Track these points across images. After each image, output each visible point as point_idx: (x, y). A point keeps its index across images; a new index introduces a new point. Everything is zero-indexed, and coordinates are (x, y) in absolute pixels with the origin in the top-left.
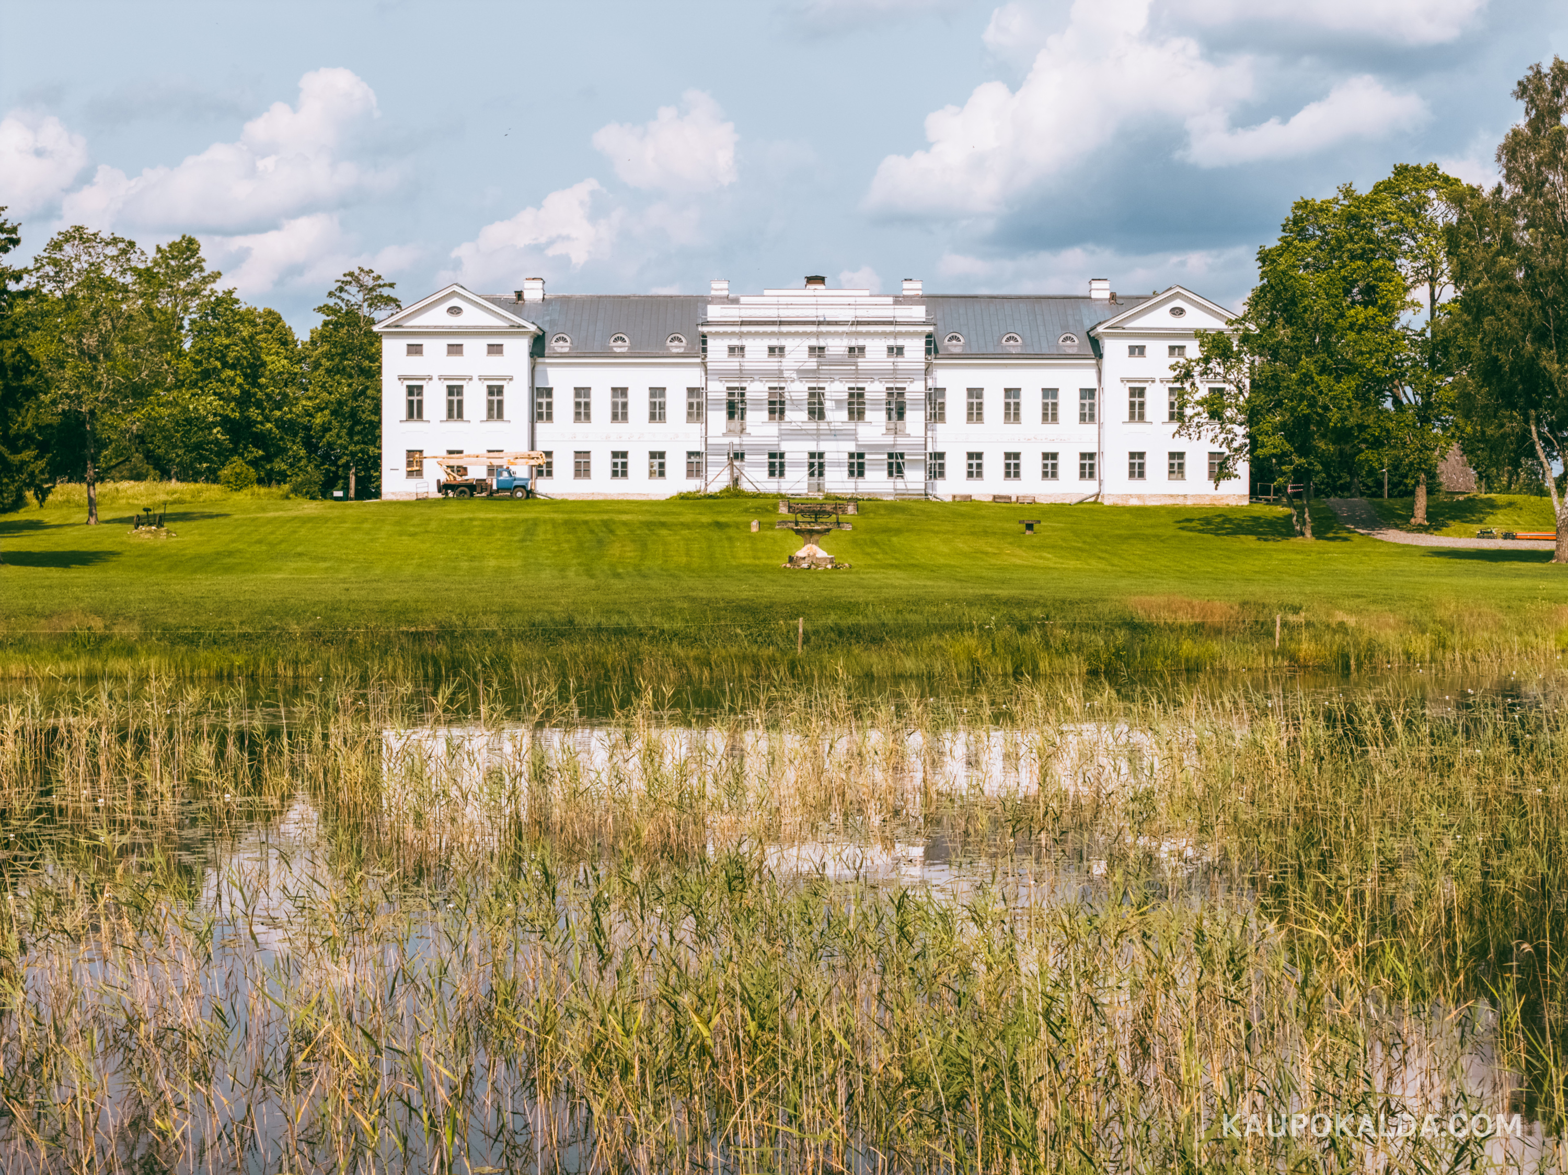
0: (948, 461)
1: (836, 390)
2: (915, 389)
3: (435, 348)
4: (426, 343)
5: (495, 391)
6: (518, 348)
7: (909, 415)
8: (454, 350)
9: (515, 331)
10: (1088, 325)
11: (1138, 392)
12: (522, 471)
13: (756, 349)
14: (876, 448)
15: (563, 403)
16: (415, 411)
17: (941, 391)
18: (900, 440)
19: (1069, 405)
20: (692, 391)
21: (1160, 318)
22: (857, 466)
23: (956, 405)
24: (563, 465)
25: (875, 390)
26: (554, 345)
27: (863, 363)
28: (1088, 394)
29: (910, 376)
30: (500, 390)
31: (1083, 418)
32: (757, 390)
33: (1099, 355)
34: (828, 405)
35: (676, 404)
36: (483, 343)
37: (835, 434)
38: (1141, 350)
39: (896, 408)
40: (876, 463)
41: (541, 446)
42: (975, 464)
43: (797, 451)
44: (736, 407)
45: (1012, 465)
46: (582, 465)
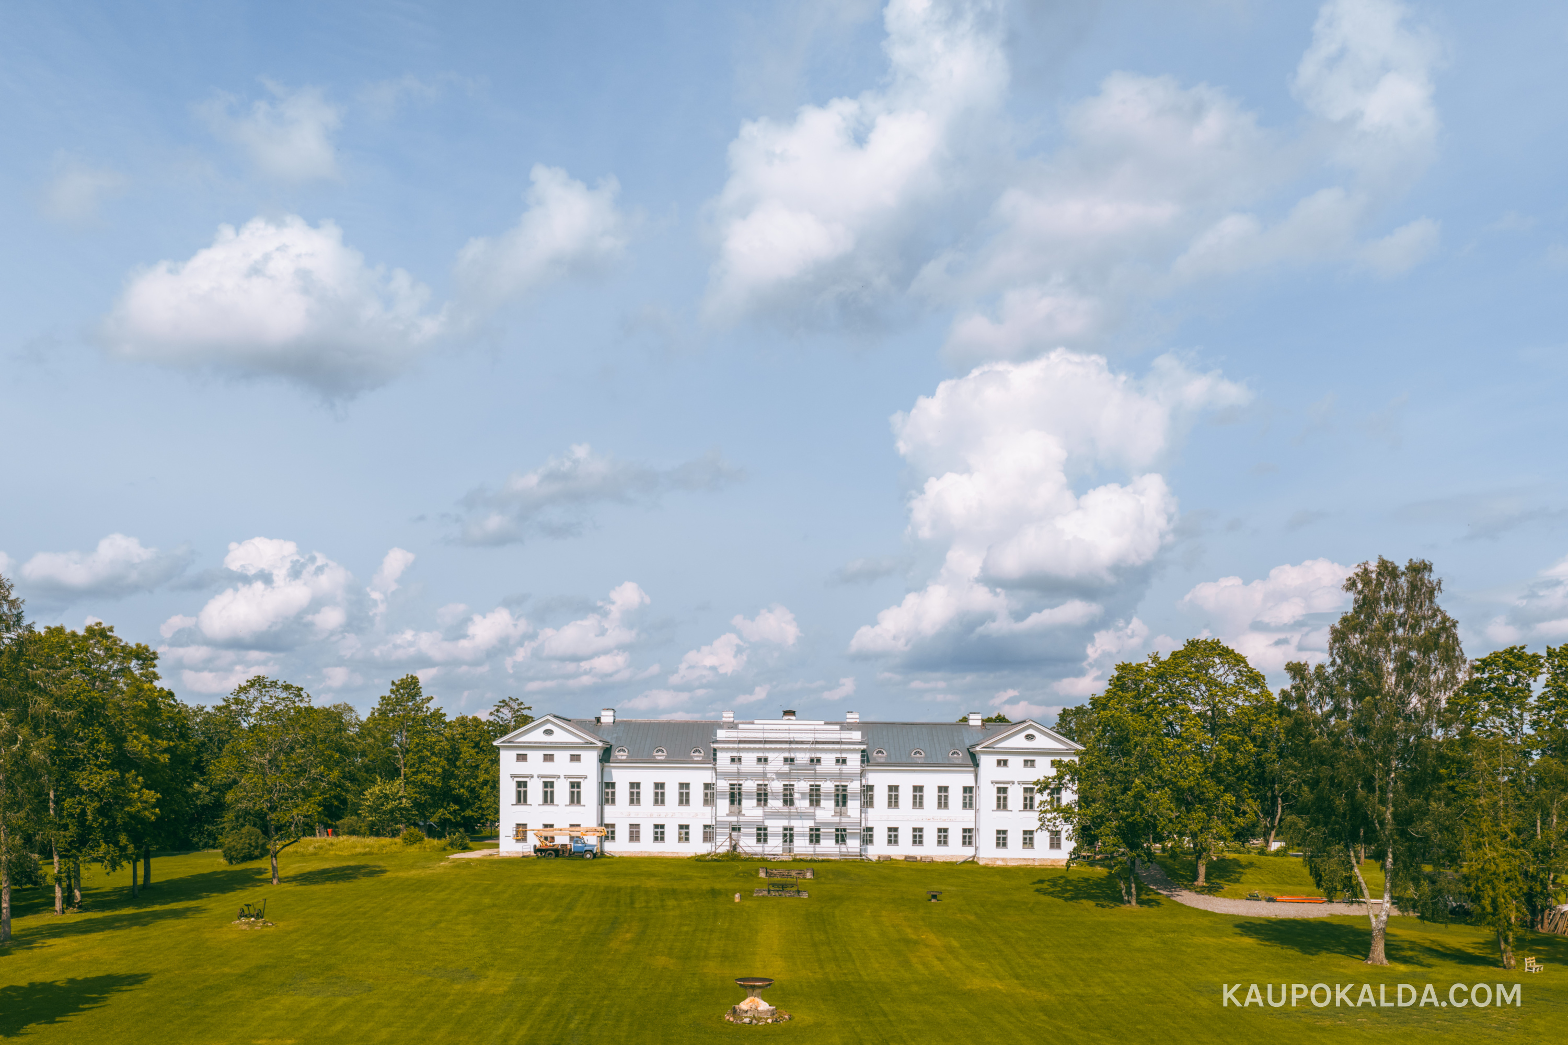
0: (875, 833)
1: (802, 786)
2: (854, 786)
3: (535, 757)
4: (529, 753)
5: (575, 785)
6: (590, 759)
7: (849, 803)
8: (548, 758)
9: (588, 746)
10: (968, 743)
11: (1002, 790)
12: (592, 840)
13: (749, 760)
14: (828, 825)
15: (622, 793)
16: (522, 798)
17: (870, 788)
18: (844, 820)
19: (956, 797)
20: (707, 786)
21: (1019, 741)
22: (815, 836)
23: (881, 796)
24: (622, 833)
25: (828, 786)
26: (620, 755)
27: (819, 768)
28: (968, 790)
29: (851, 776)
30: (578, 785)
31: (965, 806)
32: (749, 786)
33: (976, 765)
34: (796, 796)
35: (697, 793)
36: (567, 754)
37: (801, 815)
38: (1005, 762)
39: (841, 798)
40: (828, 835)
41: (607, 821)
42: (893, 836)
43: (775, 826)
44: (735, 797)
45: (918, 837)
46: (635, 833)
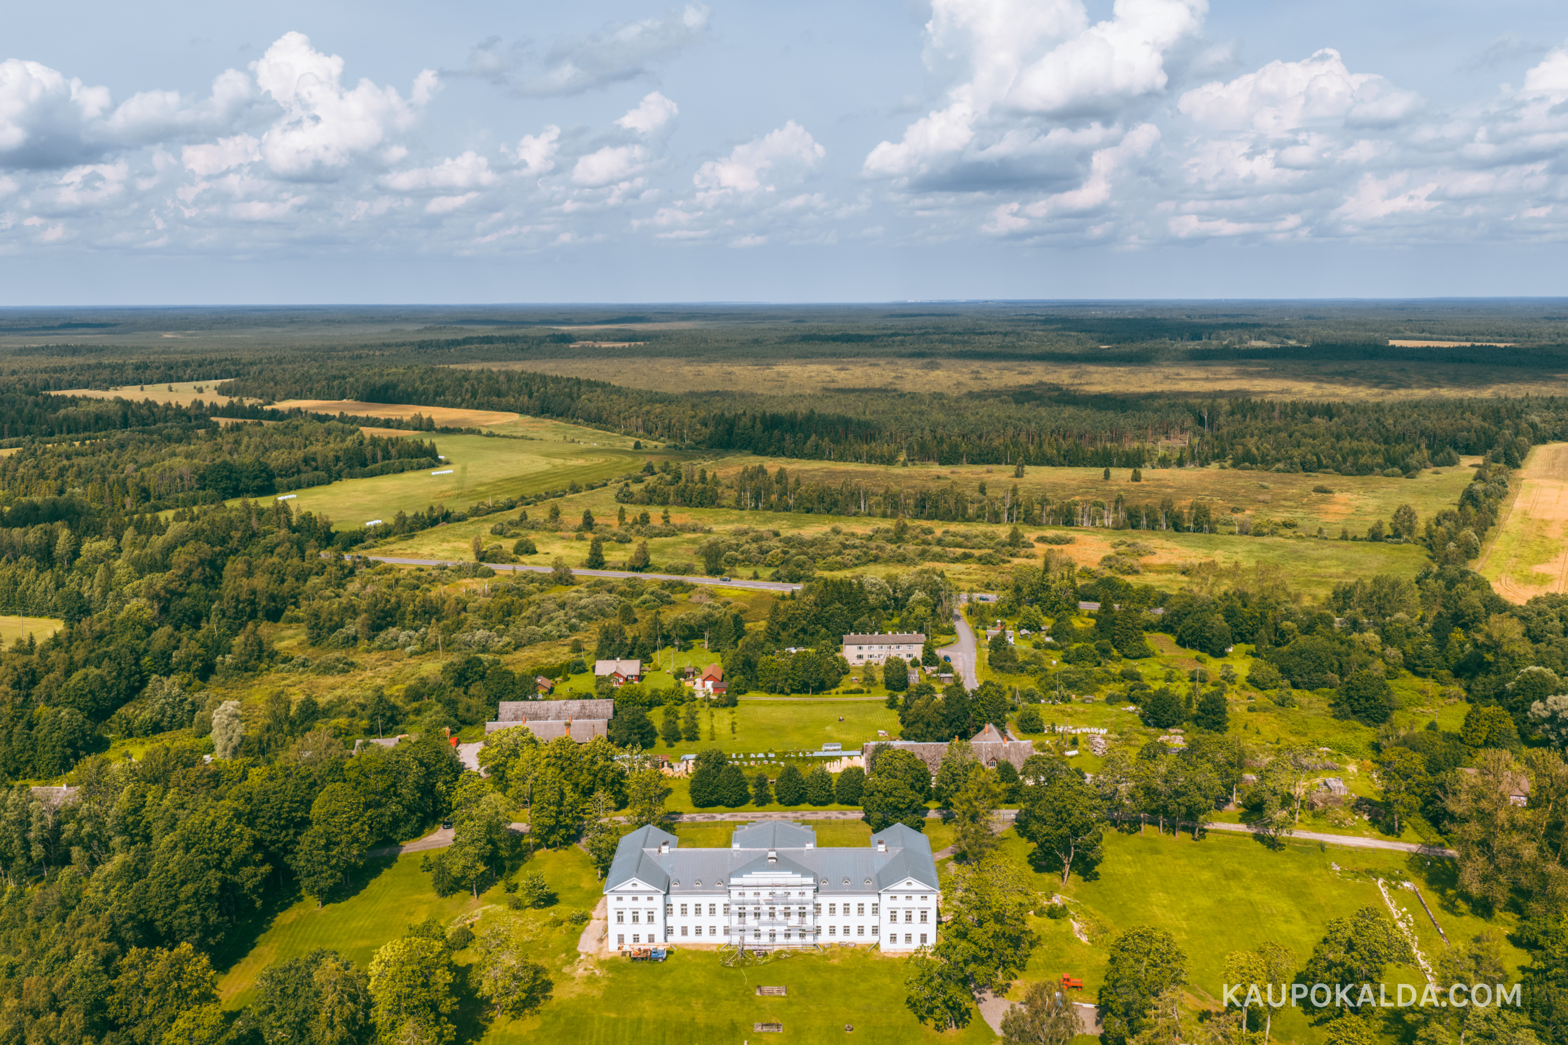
0: (822, 931)
1: (780, 908)
2: (809, 906)
3: (627, 898)
4: (624, 897)
6: (659, 897)
7: (807, 915)
8: (635, 899)
9: (657, 889)
11: (894, 912)
13: (749, 895)
14: (795, 928)
15: (677, 909)
16: (620, 919)
17: (819, 906)
18: (804, 925)
19: (868, 909)
20: (725, 906)
21: (903, 886)
22: (788, 935)
23: (825, 909)
24: (677, 932)
25: (794, 908)
26: (675, 890)
27: (789, 898)
28: (875, 907)
29: (807, 902)
30: (652, 913)
31: (873, 915)
32: (750, 908)
33: (879, 896)
34: (777, 913)
35: (720, 909)
36: (645, 897)
37: (780, 924)
40: (795, 934)
41: (669, 925)
43: (765, 929)
44: (742, 914)
45: (847, 931)
46: (684, 931)
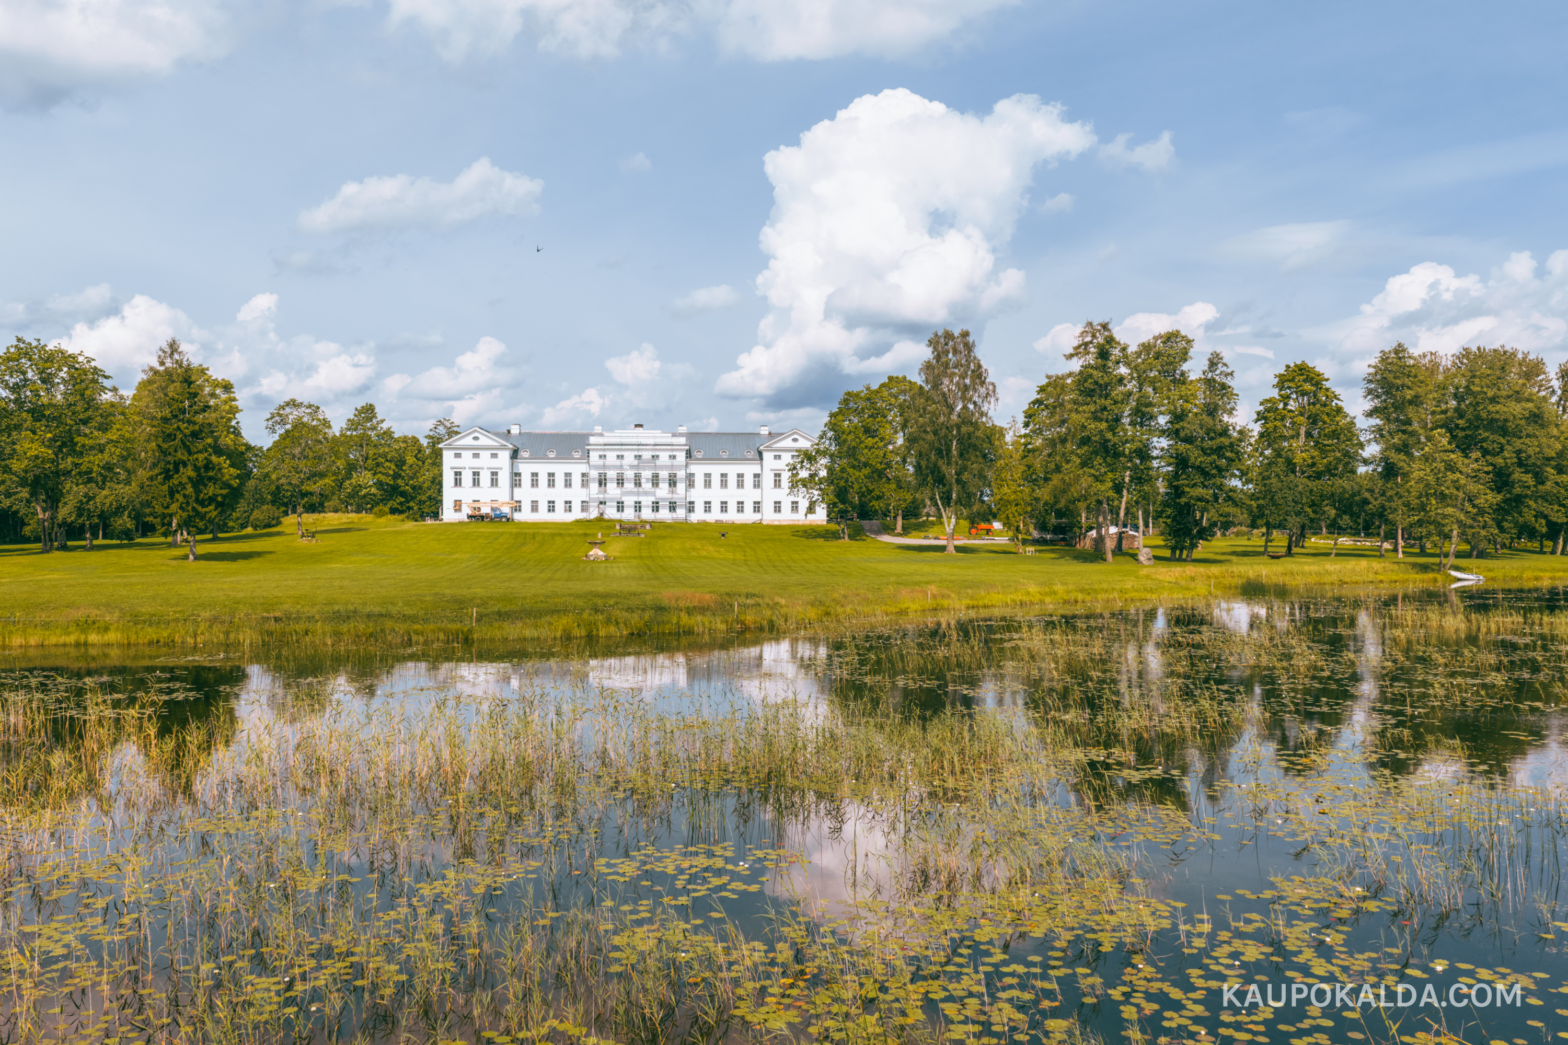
0: (696, 505)
1: (647, 474)
2: (681, 474)
3: (468, 455)
4: (463, 453)
5: (494, 474)
6: (505, 456)
7: (678, 485)
8: (476, 456)
9: (503, 448)
10: (757, 446)
11: (778, 475)
12: (506, 510)
13: (611, 457)
14: (664, 499)
15: (526, 479)
16: (458, 483)
17: (692, 475)
18: (675, 496)
19: (749, 481)
20: (583, 475)
21: (788, 443)
22: (656, 507)
23: (699, 480)
24: (526, 506)
25: (664, 474)
26: (524, 454)
27: (658, 463)
28: (757, 476)
29: (679, 467)
30: (497, 474)
31: (755, 486)
32: (612, 474)
33: (761, 459)
34: (643, 481)
35: (576, 480)
36: (489, 453)
37: (646, 493)
38: (779, 457)
39: (673, 482)
40: (664, 506)
41: (516, 498)
42: (708, 506)
43: (629, 501)
44: (602, 482)
45: (724, 507)
46: (535, 507)
